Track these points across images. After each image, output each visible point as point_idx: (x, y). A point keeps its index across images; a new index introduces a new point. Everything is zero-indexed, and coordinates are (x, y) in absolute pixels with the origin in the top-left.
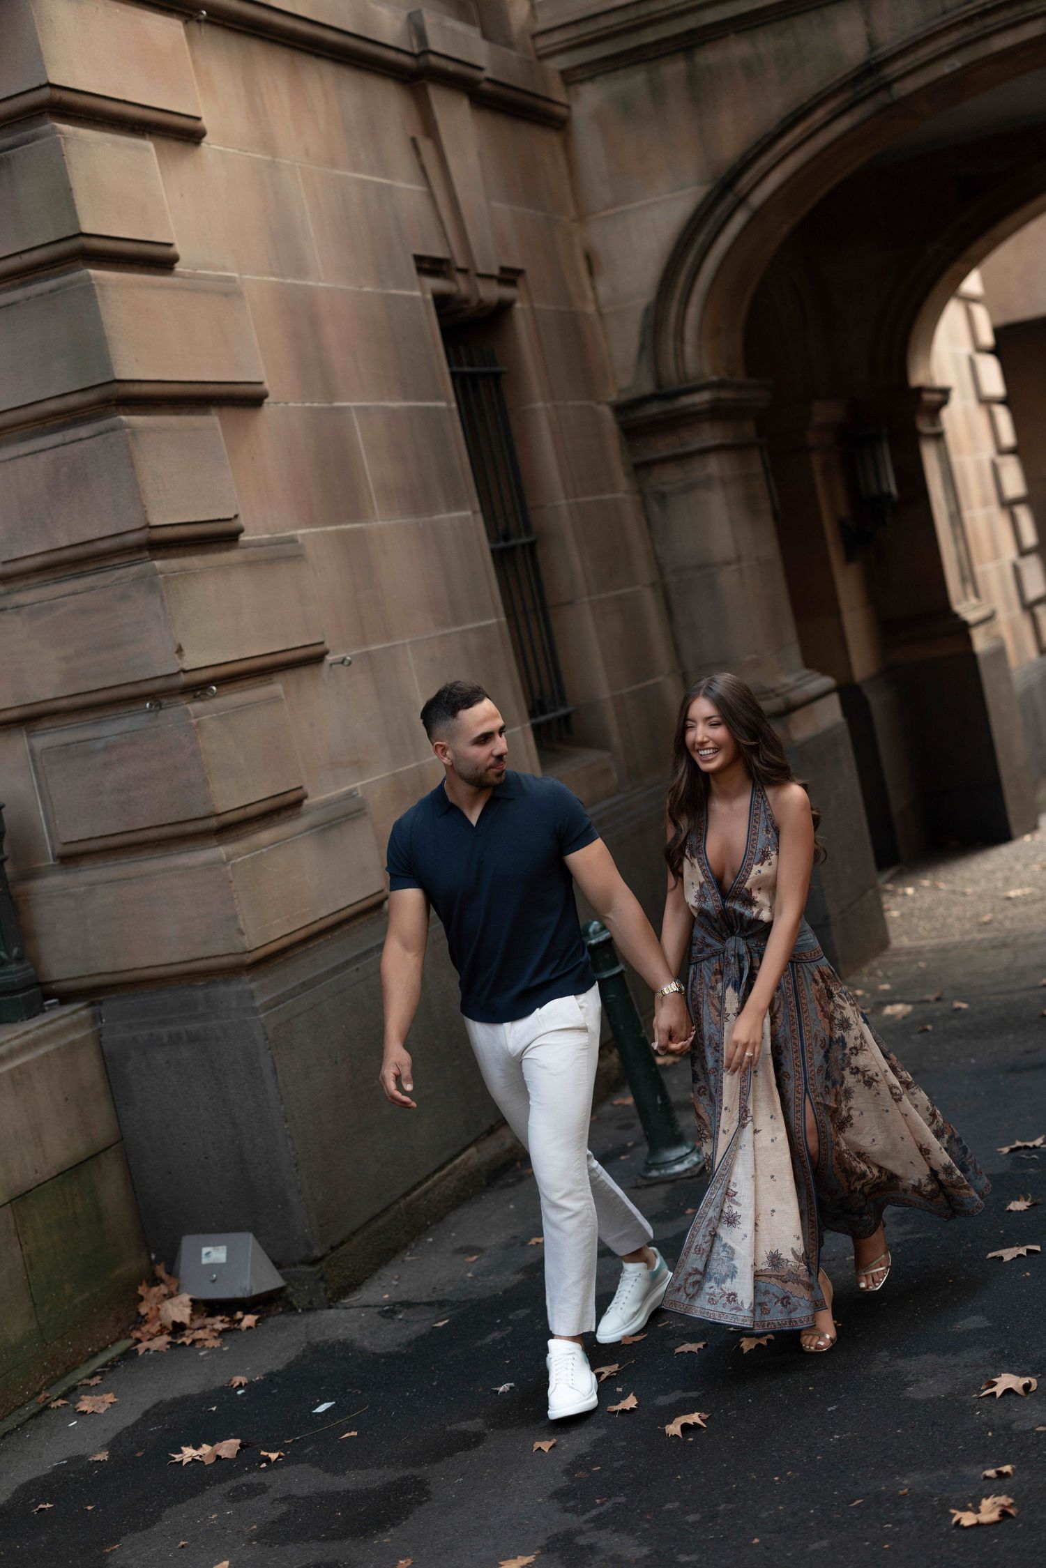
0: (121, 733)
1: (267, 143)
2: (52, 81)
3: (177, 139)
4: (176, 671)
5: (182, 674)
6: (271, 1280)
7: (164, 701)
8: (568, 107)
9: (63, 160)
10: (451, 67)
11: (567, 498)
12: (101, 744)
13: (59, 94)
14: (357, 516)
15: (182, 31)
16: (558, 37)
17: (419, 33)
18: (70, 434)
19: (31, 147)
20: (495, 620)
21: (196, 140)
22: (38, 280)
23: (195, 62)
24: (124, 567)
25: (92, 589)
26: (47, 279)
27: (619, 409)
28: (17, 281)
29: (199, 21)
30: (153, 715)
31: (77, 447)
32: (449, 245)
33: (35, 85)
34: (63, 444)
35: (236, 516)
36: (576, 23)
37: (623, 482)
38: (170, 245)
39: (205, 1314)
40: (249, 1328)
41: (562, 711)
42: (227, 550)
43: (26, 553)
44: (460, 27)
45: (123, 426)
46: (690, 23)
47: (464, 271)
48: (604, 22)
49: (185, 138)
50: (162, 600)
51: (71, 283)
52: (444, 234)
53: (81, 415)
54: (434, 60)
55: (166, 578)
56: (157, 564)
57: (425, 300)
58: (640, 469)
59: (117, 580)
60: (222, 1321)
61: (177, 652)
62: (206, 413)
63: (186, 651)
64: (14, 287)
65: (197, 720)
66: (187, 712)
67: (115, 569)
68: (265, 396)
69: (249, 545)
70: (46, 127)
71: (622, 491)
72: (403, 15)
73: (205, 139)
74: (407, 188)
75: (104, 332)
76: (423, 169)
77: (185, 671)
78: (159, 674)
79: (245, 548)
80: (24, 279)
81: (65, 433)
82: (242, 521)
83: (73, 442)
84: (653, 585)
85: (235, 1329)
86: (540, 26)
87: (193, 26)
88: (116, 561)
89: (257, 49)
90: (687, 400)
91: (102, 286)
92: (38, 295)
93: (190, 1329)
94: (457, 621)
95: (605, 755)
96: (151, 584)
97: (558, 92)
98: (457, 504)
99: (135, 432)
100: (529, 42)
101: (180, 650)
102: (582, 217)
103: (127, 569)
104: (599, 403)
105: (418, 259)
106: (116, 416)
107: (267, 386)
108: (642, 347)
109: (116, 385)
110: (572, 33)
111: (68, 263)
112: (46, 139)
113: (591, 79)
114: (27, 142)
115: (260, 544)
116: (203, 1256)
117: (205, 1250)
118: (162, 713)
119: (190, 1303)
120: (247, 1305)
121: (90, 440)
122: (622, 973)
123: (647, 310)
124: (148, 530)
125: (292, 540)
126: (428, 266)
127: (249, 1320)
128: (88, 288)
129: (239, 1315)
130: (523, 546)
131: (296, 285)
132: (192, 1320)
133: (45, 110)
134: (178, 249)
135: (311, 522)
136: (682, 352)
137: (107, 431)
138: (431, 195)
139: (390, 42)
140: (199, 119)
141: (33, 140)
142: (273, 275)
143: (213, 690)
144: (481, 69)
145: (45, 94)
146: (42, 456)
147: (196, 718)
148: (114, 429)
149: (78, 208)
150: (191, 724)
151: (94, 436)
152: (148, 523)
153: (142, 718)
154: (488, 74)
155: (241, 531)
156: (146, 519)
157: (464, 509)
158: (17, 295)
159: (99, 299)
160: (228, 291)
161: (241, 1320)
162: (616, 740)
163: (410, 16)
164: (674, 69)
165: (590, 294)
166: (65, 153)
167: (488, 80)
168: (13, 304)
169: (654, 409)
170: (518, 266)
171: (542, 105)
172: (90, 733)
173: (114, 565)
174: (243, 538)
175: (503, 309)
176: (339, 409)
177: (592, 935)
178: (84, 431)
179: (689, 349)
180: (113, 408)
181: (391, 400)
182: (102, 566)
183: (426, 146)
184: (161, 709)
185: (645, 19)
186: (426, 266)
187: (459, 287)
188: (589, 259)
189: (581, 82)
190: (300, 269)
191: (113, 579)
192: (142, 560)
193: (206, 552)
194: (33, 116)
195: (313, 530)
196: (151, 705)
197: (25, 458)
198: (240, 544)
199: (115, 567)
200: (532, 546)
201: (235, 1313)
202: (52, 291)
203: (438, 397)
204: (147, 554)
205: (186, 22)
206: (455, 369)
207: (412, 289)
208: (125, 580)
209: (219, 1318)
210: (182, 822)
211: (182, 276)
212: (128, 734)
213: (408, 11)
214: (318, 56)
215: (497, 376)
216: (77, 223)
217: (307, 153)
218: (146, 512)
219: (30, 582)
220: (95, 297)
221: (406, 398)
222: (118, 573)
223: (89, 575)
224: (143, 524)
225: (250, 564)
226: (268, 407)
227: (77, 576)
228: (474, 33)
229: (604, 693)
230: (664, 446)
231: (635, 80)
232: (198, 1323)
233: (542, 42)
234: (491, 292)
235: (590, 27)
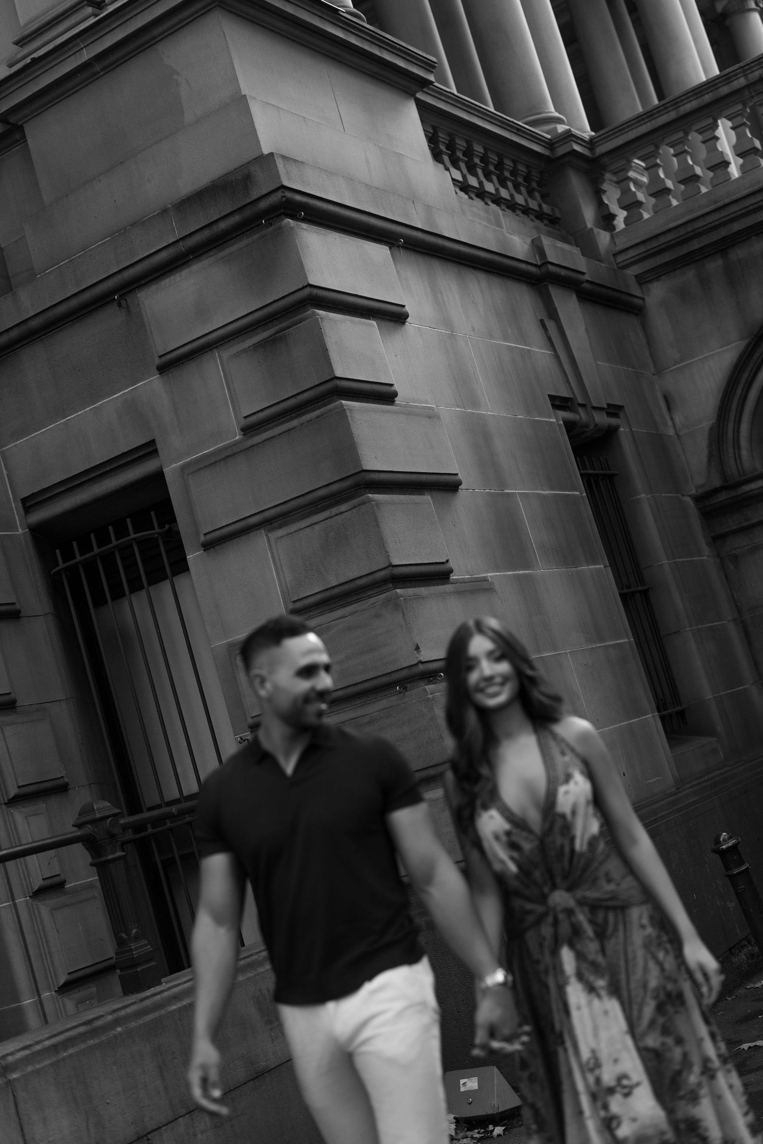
0: (380, 711)
1: (447, 323)
2: (311, 283)
3: (390, 320)
4: (416, 663)
5: (420, 665)
6: (512, 1101)
7: (409, 686)
8: (643, 299)
9: (321, 332)
10: (563, 272)
11: (668, 559)
12: (366, 720)
13: (315, 291)
14: (527, 565)
15: (389, 252)
16: (632, 253)
17: (541, 251)
18: (334, 510)
19: (299, 326)
20: (627, 640)
21: (402, 321)
22: (308, 412)
23: (398, 272)
24: (376, 596)
25: (355, 612)
26: (314, 410)
27: (697, 499)
28: (294, 415)
29: (399, 246)
30: (402, 695)
31: (339, 518)
32: (571, 388)
33: (301, 286)
34: (330, 518)
35: (447, 561)
36: (643, 242)
37: (706, 549)
38: (392, 385)
39: (466, 1129)
40: (499, 1135)
41: (679, 708)
42: (443, 584)
43: (308, 594)
44: (566, 246)
45: (370, 500)
46: (723, 232)
47: (583, 406)
48: (663, 240)
49: (395, 319)
50: (404, 615)
51: (330, 411)
52: (568, 381)
53: (341, 497)
54: (551, 267)
55: (405, 599)
56: (398, 591)
57: (559, 425)
58: (717, 540)
59: (372, 604)
60: (479, 1133)
61: (416, 650)
62: (422, 494)
63: (421, 649)
64: (293, 419)
65: (432, 695)
66: (425, 690)
67: (369, 598)
68: (461, 483)
69: (456, 582)
70: (309, 312)
71: (706, 555)
72: (529, 241)
73: (408, 320)
74: (540, 352)
75: (354, 439)
76: (550, 339)
77: (422, 662)
78: (405, 666)
79: (454, 583)
80: (298, 413)
81: (331, 510)
82: (452, 564)
83: (337, 515)
84: (735, 620)
85: (489, 1137)
86: (619, 247)
87: (395, 250)
88: (370, 593)
89: (436, 264)
90: (746, 488)
91: (351, 410)
92: (308, 421)
93: (456, 1139)
94: (601, 640)
95: (713, 739)
96: (396, 605)
97: (635, 290)
98: (593, 560)
99: (378, 504)
100: (612, 259)
101: (417, 648)
102: (659, 371)
103: (378, 597)
104: (683, 495)
105: (552, 398)
106: (365, 495)
107: (460, 476)
108: (710, 456)
109: (364, 474)
110: (642, 249)
111: (327, 399)
112: (309, 320)
113: (657, 279)
114: (297, 324)
115: (464, 582)
116: (461, 1086)
117: (462, 1081)
118: (408, 693)
119: (455, 1121)
120: (496, 1119)
121: (348, 513)
122: (747, 869)
123: (711, 429)
124: (391, 568)
125: (485, 580)
126: (559, 403)
127: (498, 1130)
128: (342, 413)
129: (491, 1127)
130: (640, 592)
131: (473, 413)
132: (456, 1133)
133: (307, 302)
134: (396, 387)
135: (497, 568)
136: (740, 455)
137: (360, 505)
138: (557, 356)
139: (521, 258)
140: (404, 306)
141: (301, 322)
142: (458, 407)
143: (441, 675)
144: (583, 273)
145: (307, 291)
146: (316, 527)
147: (431, 694)
148: (364, 503)
149: (332, 361)
150: (429, 698)
151: (351, 509)
152: (391, 563)
153: (394, 698)
154: (587, 277)
155: (451, 571)
156: (389, 560)
157: (598, 564)
158: (295, 423)
159: (350, 418)
160: (431, 416)
161: (493, 1131)
162: (720, 728)
163: (532, 241)
164: (714, 265)
165: (670, 423)
166: (322, 327)
167: (587, 281)
168: (292, 429)
169: (723, 496)
170: (620, 404)
171: (624, 297)
172: (359, 712)
173: (369, 595)
174: (453, 577)
175: (611, 433)
176: (508, 494)
177: (722, 842)
178: (343, 507)
179: (744, 453)
180: (362, 490)
181: (542, 489)
182: (360, 597)
183: (551, 325)
184: (407, 691)
185: (692, 234)
186: (558, 403)
187: (582, 416)
188: (666, 399)
189: (650, 281)
190: (475, 403)
191: (369, 604)
192: (388, 590)
193: (428, 585)
194: (299, 307)
195: (498, 574)
196: (400, 688)
197: (305, 529)
198: (451, 581)
199: (370, 597)
200: (645, 593)
201: (488, 1127)
202: (318, 417)
203: (575, 489)
204: (391, 585)
205: (390, 248)
206: (583, 472)
207: (550, 417)
208: (378, 604)
209: (476, 1131)
210: (426, 768)
211: (399, 405)
212: (385, 710)
213: (531, 239)
214: (475, 268)
215: (611, 477)
216: (332, 371)
217: (474, 329)
218: (389, 556)
219: (312, 614)
220: (347, 417)
221: (552, 490)
222: (372, 600)
223: (352, 604)
224: (387, 565)
225: (459, 593)
226: (462, 493)
227: (344, 606)
228: (576, 251)
229: (708, 695)
230: (732, 522)
231: (689, 275)
232: (461, 1135)
233: (620, 259)
234: (602, 419)
235: (654, 244)
